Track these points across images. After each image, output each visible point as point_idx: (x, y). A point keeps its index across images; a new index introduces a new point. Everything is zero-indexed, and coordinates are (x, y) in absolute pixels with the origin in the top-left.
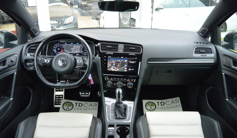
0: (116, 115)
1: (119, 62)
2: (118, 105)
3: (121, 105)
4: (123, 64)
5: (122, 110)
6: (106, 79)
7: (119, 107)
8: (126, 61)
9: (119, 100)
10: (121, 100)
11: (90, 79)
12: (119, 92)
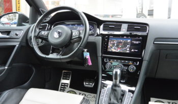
0: (110, 100)
1: (120, 42)
2: (114, 88)
3: (117, 88)
4: (125, 44)
5: (118, 95)
6: (106, 60)
7: (115, 90)
8: (129, 41)
9: (116, 82)
10: (118, 83)
11: (87, 57)
12: (116, 72)
